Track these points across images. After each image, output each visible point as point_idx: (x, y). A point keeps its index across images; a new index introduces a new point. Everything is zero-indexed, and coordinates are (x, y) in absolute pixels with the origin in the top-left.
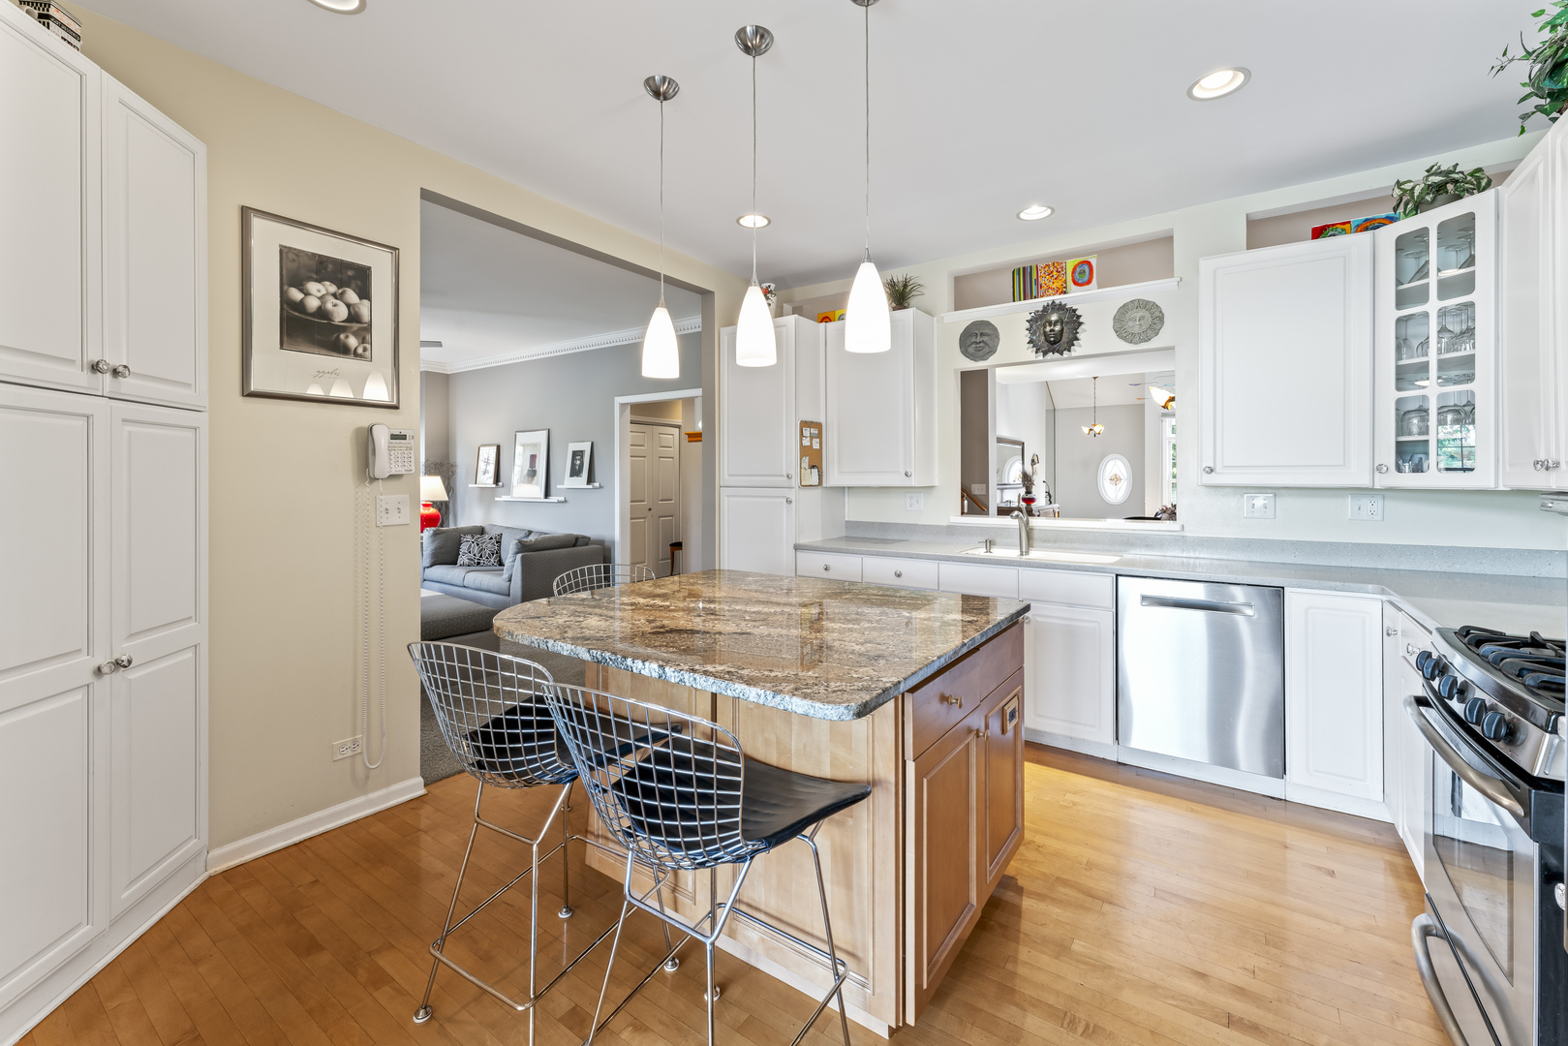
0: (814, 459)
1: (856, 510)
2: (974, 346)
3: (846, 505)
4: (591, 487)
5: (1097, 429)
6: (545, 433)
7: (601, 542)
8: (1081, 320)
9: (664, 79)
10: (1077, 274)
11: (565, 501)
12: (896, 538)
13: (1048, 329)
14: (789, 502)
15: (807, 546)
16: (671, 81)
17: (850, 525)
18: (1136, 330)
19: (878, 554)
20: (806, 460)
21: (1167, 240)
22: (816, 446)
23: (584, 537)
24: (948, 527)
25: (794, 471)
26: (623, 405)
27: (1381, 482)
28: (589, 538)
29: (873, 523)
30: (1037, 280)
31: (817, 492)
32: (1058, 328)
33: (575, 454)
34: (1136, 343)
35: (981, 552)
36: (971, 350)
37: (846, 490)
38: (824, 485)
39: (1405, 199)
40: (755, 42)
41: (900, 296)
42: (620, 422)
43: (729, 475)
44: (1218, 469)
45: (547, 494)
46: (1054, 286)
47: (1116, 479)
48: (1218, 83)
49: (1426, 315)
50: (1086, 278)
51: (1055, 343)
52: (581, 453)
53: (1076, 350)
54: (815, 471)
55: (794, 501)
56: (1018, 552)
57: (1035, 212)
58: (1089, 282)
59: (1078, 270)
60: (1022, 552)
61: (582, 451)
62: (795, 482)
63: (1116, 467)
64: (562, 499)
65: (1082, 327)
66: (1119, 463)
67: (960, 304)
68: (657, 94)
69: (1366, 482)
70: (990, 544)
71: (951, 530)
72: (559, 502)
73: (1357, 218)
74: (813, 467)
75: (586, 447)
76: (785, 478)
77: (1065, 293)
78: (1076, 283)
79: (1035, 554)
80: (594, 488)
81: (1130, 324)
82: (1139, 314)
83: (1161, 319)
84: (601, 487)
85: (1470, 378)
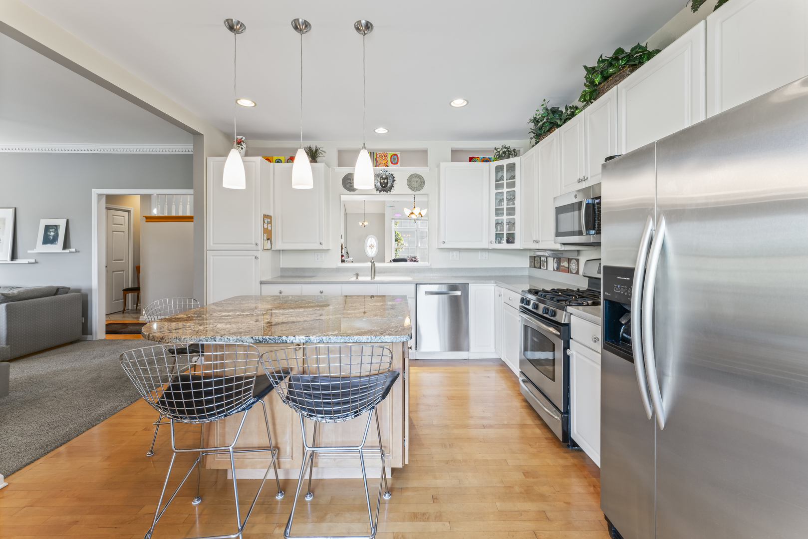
0: (268, 235)
1: (287, 262)
2: (349, 184)
3: (281, 260)
4: (67, 251)
5: (366, 223)
6: (11, 211)
7: (78, 291)
8: (395, 179)
9: (238, 22)
10: (392, 159)
11: (36, 262)
12: (310, 275)
13: (382, 181)
14: (256, 258)
15: (266, 282)
16: (242, 25)
17: (283, 269)
18: (415, 186)
19: (310, 283)
20: (265, 235)
21: (425, 152)
22: (270, 228)
23: (64, 288)
24: (337, 268)
25: (260, 242)
26: (100, 195)
27: (491, 247)
28: (69, 288)
29: (297, 268)
30: (376, 159)
31: (269, 253)
32: (386, 181)
33: (47, 228)
34: (415, 191)
35: (354, 279)
36: (348, 186)
37: (281, 251)
38: (273, 249)
39: (497, 154)
40: (302, 27)
41: (313, 155)
42: (96, 207)
43: (214, 244)
44: (446, 242)
45: (14, 256)
46: (383, 163)
47: (372, 246)
48: (459, 103)
49: (503, 193)
50: (396, 162)
51: (384, 187)
52: (56, 227)
53: (393, 191)
54: (269, 241)
55: (260, 258)
56: (370, 278)
57: (381, 131)
58: (397, 163)
59: (393, 157)
60: (372, 278)
61: (56, 226)
62: (260, 247)
63: (372, 241)
64: (33, 261)
65: (395, 182)
66: (373, 239)
67: (341, 164)
68: (231, 28)
69: (486, 247)
70: (357, 275)
71: (338, 270)
72: (29, 263)
73: (481, 156)
74: (268, 239)
75: (62, 223)
76: (254, 245)
77: (388, 166)
78: (392, 163)
79: (377, 279)
80: (71, 252)
81: (413, 183)
82: (416, 179)
83: (424, 182)
84: (76, 251)
85: (514, 214)
